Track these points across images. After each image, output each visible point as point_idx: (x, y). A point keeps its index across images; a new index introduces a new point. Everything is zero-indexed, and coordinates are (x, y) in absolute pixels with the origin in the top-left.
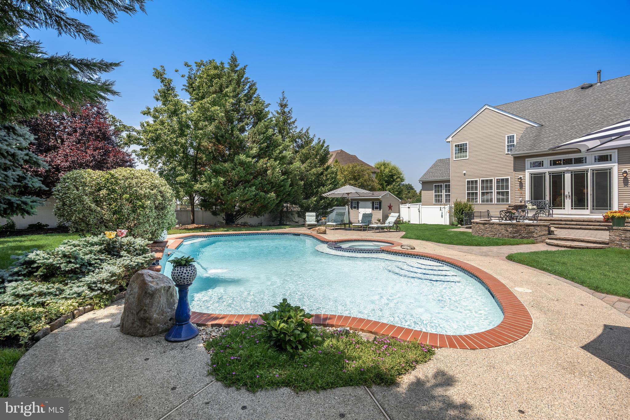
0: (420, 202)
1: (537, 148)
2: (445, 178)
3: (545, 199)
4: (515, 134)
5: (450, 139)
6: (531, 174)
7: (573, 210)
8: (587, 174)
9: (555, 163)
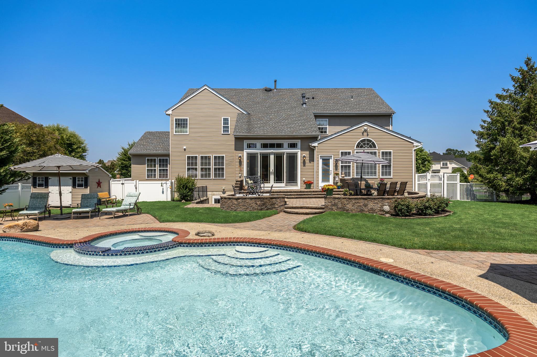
0: (130, 176)
1: (252, 132)
2: (165, 152)
3: (257, 175)
4: (229, 117)
5: (170, 112)
6: (248, 154)
7: (275, 183)
8: (283, 156)
9: (265, 146)
